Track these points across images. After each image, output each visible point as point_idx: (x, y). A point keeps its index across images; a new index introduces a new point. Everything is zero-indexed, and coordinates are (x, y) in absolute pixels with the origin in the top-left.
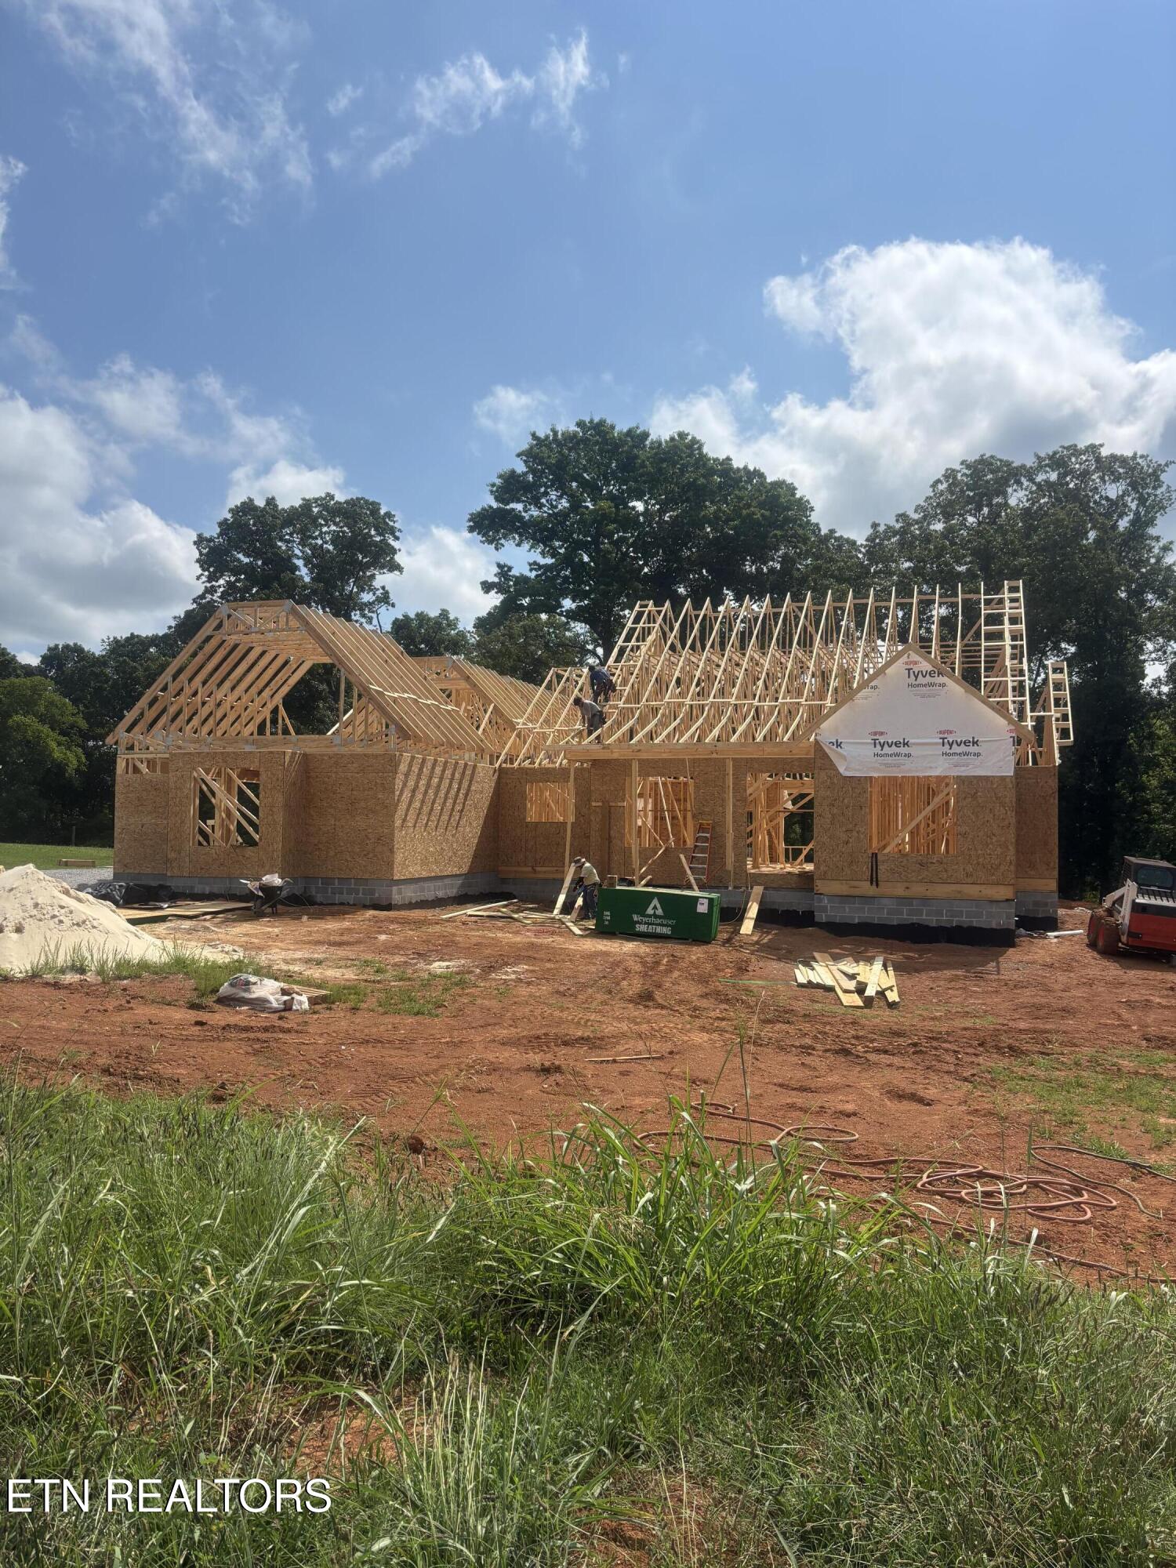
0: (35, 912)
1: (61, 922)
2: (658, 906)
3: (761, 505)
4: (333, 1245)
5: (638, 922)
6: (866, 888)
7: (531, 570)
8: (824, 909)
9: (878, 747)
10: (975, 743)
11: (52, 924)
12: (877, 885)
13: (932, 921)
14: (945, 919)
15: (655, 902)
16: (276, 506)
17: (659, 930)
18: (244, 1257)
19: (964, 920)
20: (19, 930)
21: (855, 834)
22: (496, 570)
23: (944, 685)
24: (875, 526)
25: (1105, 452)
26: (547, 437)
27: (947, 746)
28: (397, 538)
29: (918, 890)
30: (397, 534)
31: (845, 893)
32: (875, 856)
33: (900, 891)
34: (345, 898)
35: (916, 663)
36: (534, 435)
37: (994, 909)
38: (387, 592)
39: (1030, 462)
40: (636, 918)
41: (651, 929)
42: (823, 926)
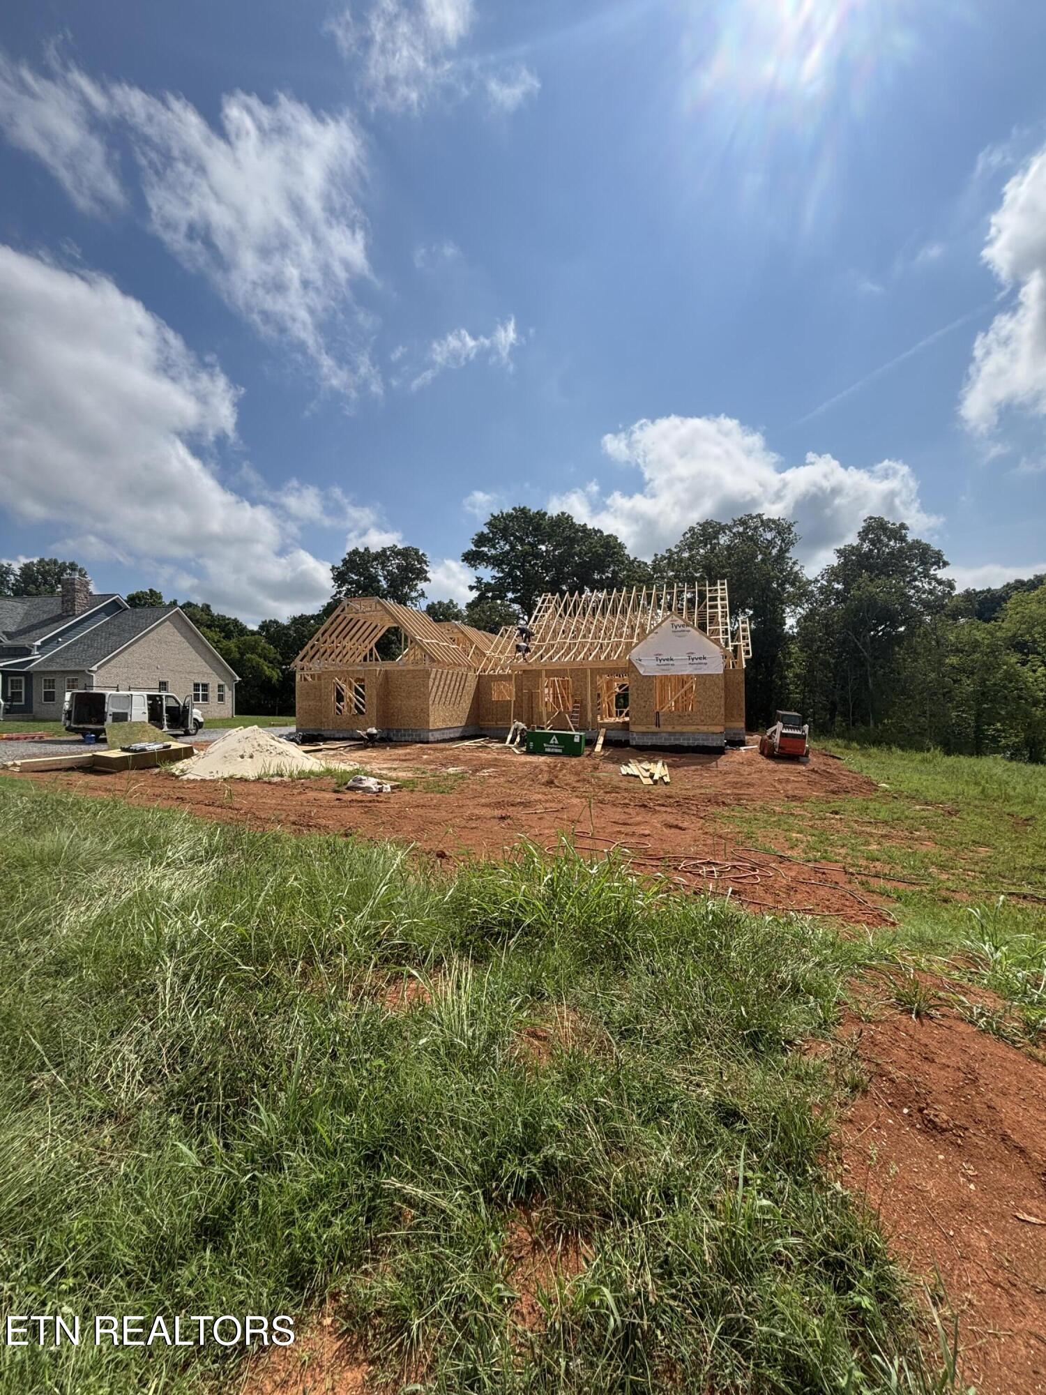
0: (258, 748)
2: (556, 739)
3: (602, 546)
4: (401, 904)
5: (546, 747)
6: (654, 728)
7: (492, 579)
8: (634, 739)
9: (659, 661)
10: (704, 658)
11: (267, 754)
12: (659, 727)
13: (685, 743)
14: (691, 742)
15: (554, 737)
16: (369, 551)
17: (556, 751)
18: (357, 910)
19: (701, 743)
20: (251, 757)
21: (648, 703)
22: (475, 580)
23: (689, 631)
24: (656, 555)
25: (765, 517)
26: (498, 515)
27: (691, 660)
28: (428, 566)
29: (678, 728)
30: (428, 563)
31: (644, 731)
32: (658, 713)
33: (670, 729)
34: (407, 738)
35: (676, 621)
36: (492, 515)
37: (715, 736)
38: (424, 592)
39: (730, 523)
40: (545, 745)
41: (552, 750)
42: (633, 747)
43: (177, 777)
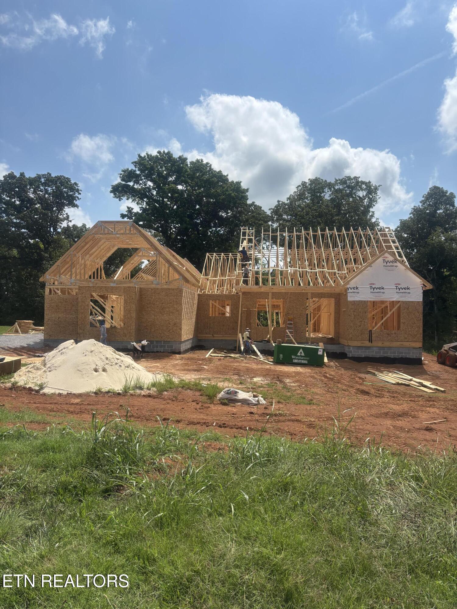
0: (107, 362)
1: (120, 366)
2: (302, 352)
5: (294, 359)
6: (367, 343)
7: (140, 210)
8: (351, 352)
9: (372, 289)
10: (408, 289)
11: (117, 366)
12: (371, 342)
13: (392, 356)
14: (396, 355)
15: (301, 350)
16: (24, 176)
17: (303, 362)
19: (404, 355)
20: (104, 370)
21: (363, 322)
22: (127, 209)
23: (397, 266)
25: (360, 180)
26: (145, 156)
27: (398, 290)
28: (80, 194)
29: (387, 344)
30: (80, 192)
31: (359, 345)
32: (371, 331)
33: (380, 344)
35: (387, 257)
36: (139, 155)
37: (415, 351)
38: (68, 216)
39: (333, 181)
40: (293, 357)
41: (299, 361)
42: (350, 358)
43: (38, 391)
